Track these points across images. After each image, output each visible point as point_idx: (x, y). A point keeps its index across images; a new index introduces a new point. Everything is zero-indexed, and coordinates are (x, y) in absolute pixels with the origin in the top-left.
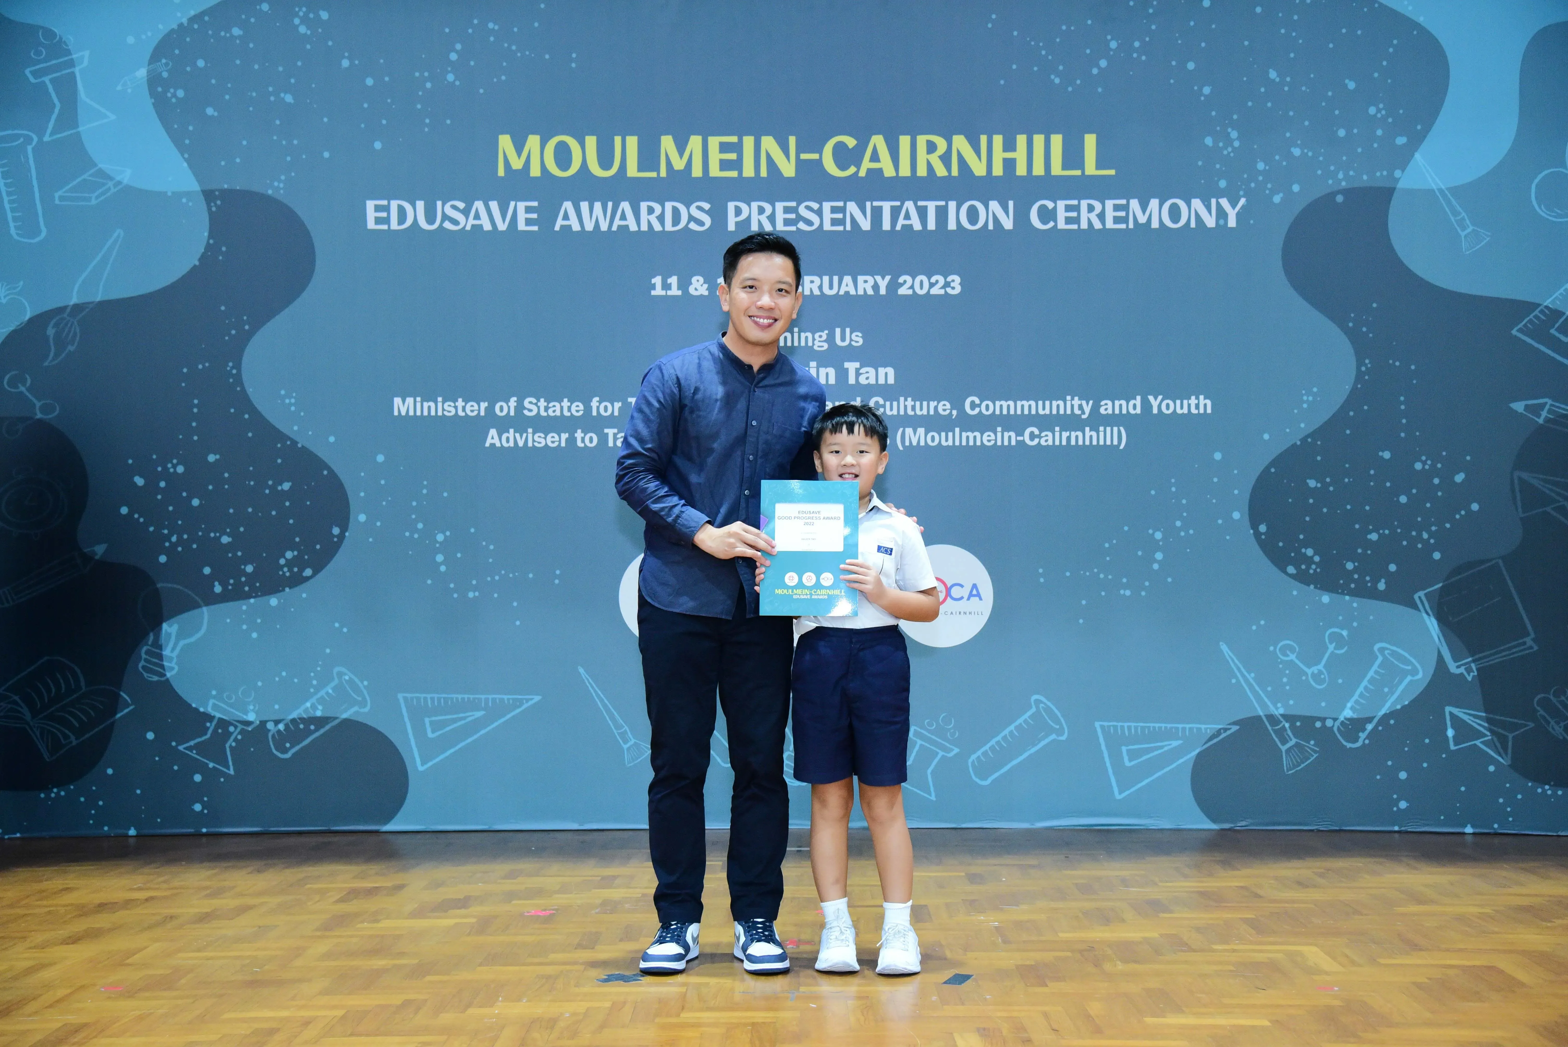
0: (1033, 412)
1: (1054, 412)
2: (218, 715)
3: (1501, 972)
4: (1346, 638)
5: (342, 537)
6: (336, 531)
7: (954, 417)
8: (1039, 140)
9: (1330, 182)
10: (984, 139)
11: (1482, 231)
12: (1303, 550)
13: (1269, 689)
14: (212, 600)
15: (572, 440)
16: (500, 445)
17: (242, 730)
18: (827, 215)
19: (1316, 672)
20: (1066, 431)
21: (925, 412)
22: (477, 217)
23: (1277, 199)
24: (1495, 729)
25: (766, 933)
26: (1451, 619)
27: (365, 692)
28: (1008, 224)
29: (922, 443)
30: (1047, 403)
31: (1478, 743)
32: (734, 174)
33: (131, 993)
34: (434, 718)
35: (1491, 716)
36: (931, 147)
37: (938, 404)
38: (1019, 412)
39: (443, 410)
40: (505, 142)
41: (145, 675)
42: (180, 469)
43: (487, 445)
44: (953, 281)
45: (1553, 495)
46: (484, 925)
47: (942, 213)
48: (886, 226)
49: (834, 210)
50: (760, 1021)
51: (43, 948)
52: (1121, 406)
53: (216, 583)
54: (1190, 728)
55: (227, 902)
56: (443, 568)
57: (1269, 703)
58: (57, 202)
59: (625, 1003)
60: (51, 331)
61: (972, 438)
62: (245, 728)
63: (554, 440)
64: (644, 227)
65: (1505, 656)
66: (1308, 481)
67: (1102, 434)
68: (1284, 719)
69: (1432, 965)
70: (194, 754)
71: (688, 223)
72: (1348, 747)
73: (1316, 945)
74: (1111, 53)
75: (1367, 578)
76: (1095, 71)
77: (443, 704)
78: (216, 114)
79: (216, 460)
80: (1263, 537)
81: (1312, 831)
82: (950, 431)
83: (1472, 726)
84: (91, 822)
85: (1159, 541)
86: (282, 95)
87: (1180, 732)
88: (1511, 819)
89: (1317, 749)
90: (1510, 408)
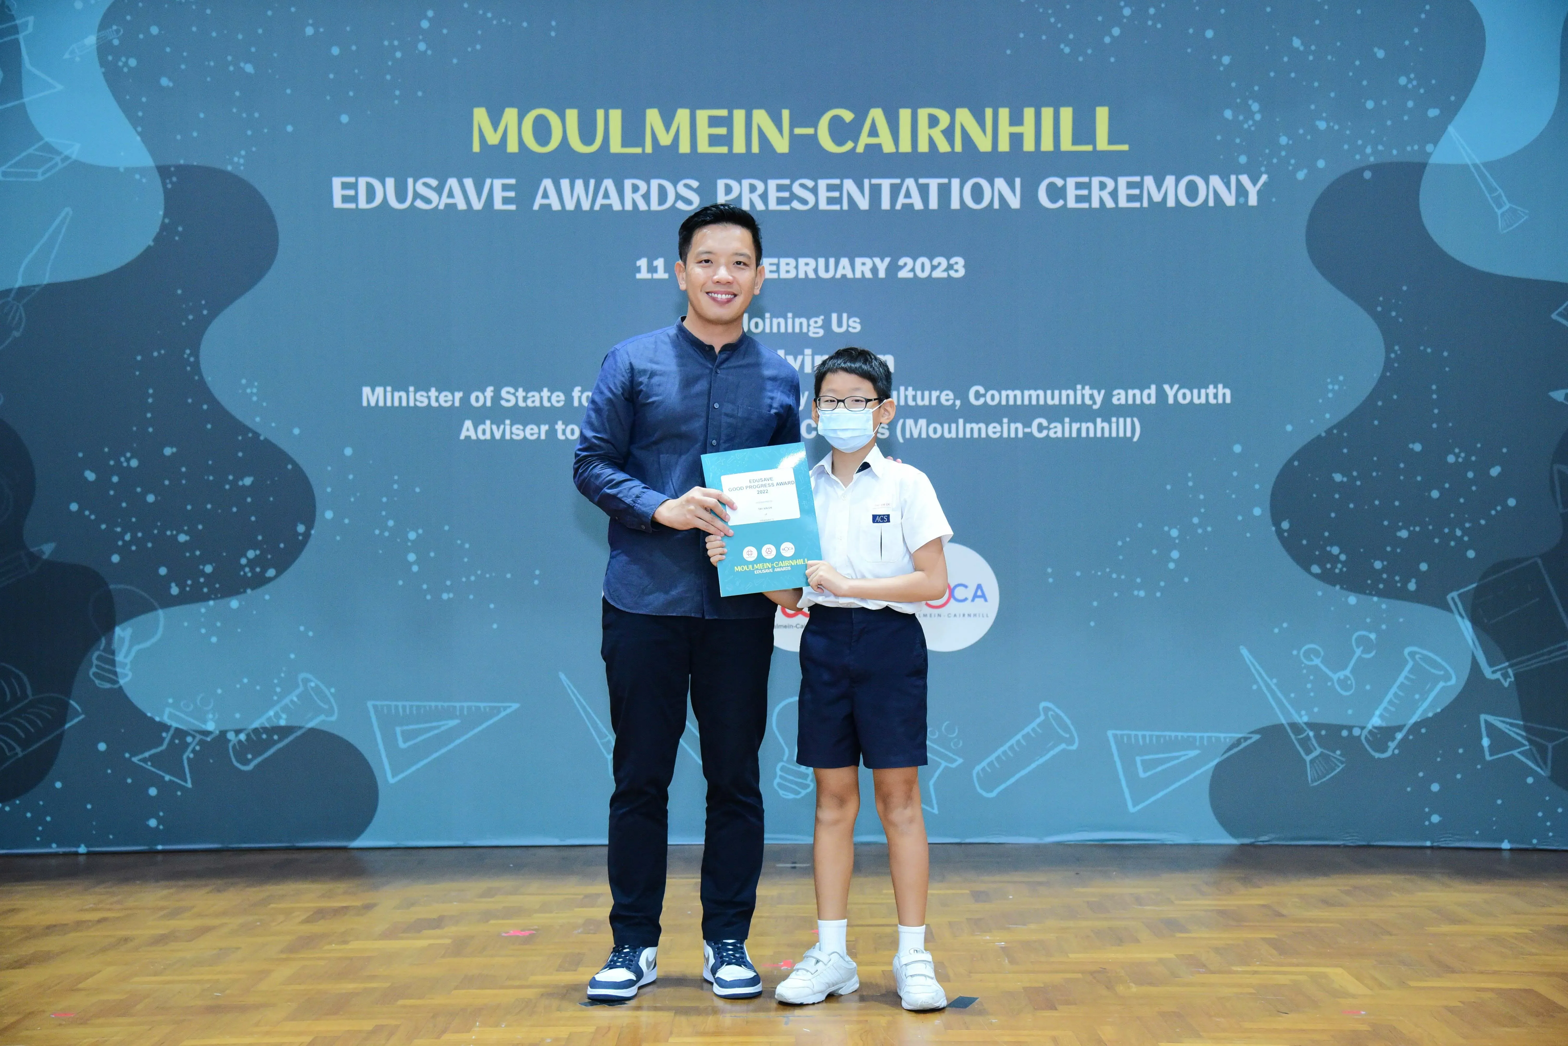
0: (1042, 402)
1: (1064, 402)
2: (175, 725)
3: (1538, 995)
4: (1374, 641)
5: (307, 535)
6: (301, 528)
7: (957, 408)
8: (1047, 113)
9: (1358, 157)
10: (989, 112)
11: (1519, 208)
12: (1328, 549)
13: (1293, 695)
14: (169, 602)
15: (552, 432)
16: (475, 438)
17: (200, 740)
18: (823, 194)
19: (1342, 677)
20: (1076, 422)
21: (926, 402)
22: (451, 195)
23: (1301, 175)
24: (1534, 738)
25: (737, 955)
26: (1486, 623)
27: (333, 700)
28: (1015, 202)
29: (924, 436)
30: (1057, 392)
31: (1515, 753)
32: (724, 150)
33: (83, 1020)
34: (405, 728)
35: (1529, 724)
36: (933, 121)
37: (941, 393)
38: (1026, 402)
39: (415, 400)
40: (480, 116)
41: (97, 682)
42: (134, 463)
43: (462, 437)
44: (956, 263)
46: (459, 947)
47: (944, 192)
48: (886, 205)
49: (830, 188)
52: (1135, 396)
53: (173, 585)
54: (1208, 737)
55: (184, 923)
56: (415, 568)
57: (1292, 711)
59: (609, 1028)
61: (977, 429)
62: (202, 737)
63: (532, 432)
64: (629, 207)
65: (1542, 661)
66: (1334, 475)
67: (1114, 426)
68: (1308, 728)
69: (1465, 988)
70: (149, 766)
71: (675, 202)
72: (1376, 757)
73: (1341, 967)
74: (1125, 20)
75: (1397, 578)
76: (1107, 40)
77: (415, 712)
78: (171, 84)
79: (173, 454)
80: (1286, 534)
81: (1338, 846)
82: (954, 422)
83: (1509, 735)
84: (38, 839)
85: (1175, 538)
86: (242, 65)
87: (1198, 741)
88: (1551, 834)
89: (1343, 759)
90: (1550, 398)
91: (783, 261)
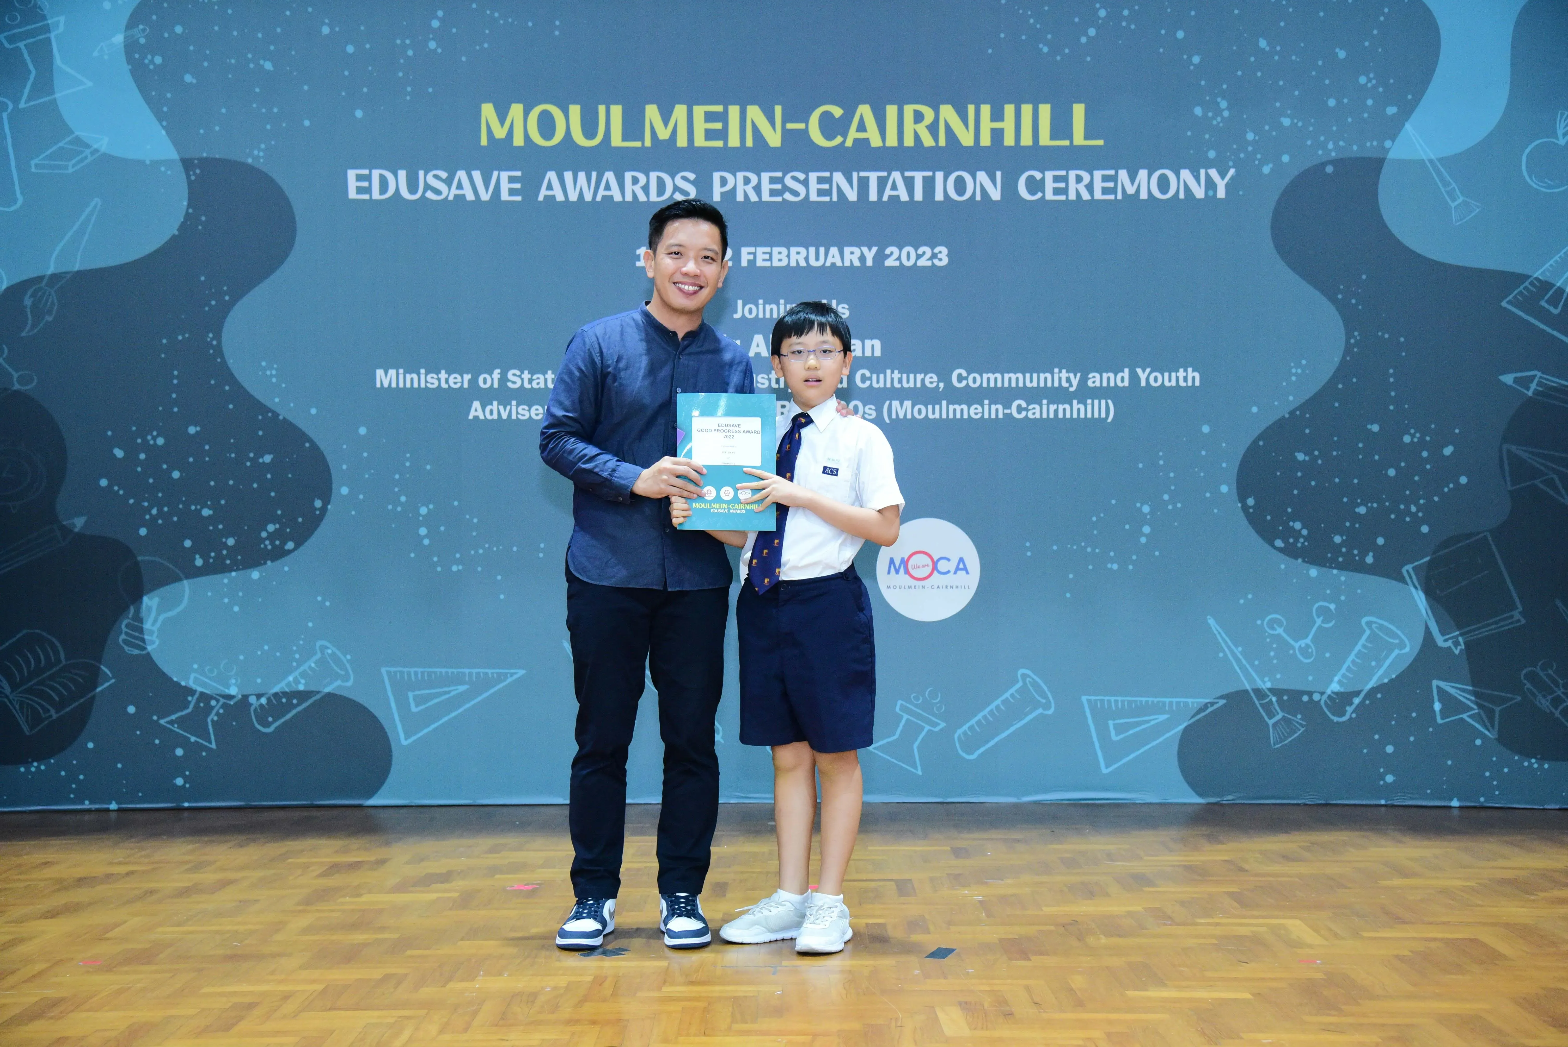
0: (1021, 385)
1: (1042, 384)
2: (200, 689)
3: (1485, 945)
4: (1334, 612)
5: (324, 510)
6: (318, 504)
7: (941, 390)
8: (1027, 110)
9: (1320, 152)
10: (971, 108)
11: (1473, 202)
12: (1291, 524)
13: (1256, 663)
14: (193, 573)
16: (483, 418)
17: (224, 704)
18: (814, 186)
19: (1303, 645)
20: (1054, 403)
21: (911, 385)
22: (460, 186)
23: (1266, 170)
24: (1482, 702)
25: (689, 908)
26: (1438, 592)
27: (348, 666)
28: (995, 194)
29: (909, 416)
30: (1035, 376)
31: (1465, 716)
32: (719, 144)
33: (108, 967)
34: (417, 692)
35: (1479, 689)
36: (918, 117)
37: (925, 376)
38: (1006, 385)
39: (426, 382)
40: (488, 111)
41: (126, 648)
42: (160, 441)
43: (471, 417)
44: (940, 252)
45: (1542, 468)
46: (466, 900)
47: (929, 184)
48: (873, 196)
49: (820, 180)
50: (741, 994)
51: (21, 923)
52: (1109, 379)
53: (197, 556)
54: (1177, 702)
55: (208, 877)
56: (426, 542)
57: (1257, 679)
58: (33, 170)
59: (606, 978)
60: (28, 301)
61: (959, 411)
62: (225, 701)
64: (629, 198)
65: (1491, 630)
66: (1296, 454)
67: (1089, 407)
68: (1271, 693)
69: (1414, 938)
70: (175, 728)
72: (1335, 721)
73: (1299, 918)
74: (1100, 21)
75: (1356, 552)
76: (1084, 40)
77: (426, 678)
78: (194, 81)
79: (197, 432)
80: (1251, 510)
81: (1298, 805)
82: (937, 404)
83: (1460, 701)
84: (72, 796)
85: (1147, 514)
86: (262, 62)
87: (1167, 705)
88: (1497, 793)
89: (1304, 723)
90: (1499, 380)
91: (776, 250)
